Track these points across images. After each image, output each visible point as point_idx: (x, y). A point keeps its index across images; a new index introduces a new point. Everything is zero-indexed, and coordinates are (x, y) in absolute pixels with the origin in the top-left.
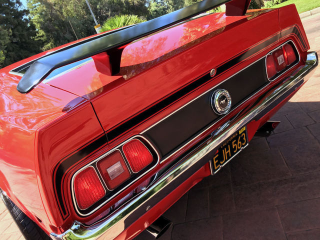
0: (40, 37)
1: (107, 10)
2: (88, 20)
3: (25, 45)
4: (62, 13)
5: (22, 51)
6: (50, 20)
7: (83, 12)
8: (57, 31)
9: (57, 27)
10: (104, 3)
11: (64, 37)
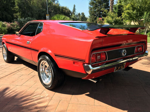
0: (16, 9)
1: (52, 10)
2: (41, 10)
3: (7, 10)
4: (30, 2)
5: (5, 12)
6: (24, 3)
7: (40, 6)
8: (25, 9)
9: (25, 8)
10: (52, 6)
11: (27, 13)
